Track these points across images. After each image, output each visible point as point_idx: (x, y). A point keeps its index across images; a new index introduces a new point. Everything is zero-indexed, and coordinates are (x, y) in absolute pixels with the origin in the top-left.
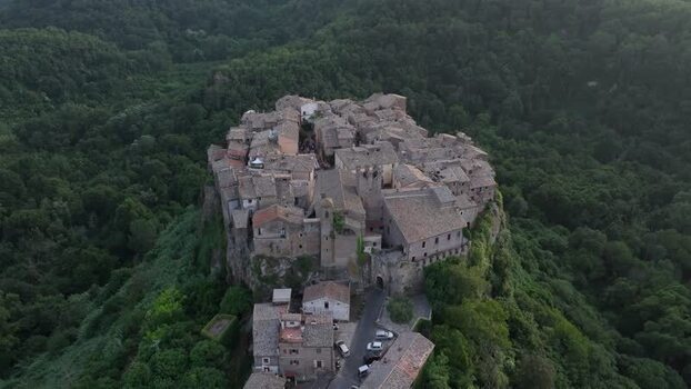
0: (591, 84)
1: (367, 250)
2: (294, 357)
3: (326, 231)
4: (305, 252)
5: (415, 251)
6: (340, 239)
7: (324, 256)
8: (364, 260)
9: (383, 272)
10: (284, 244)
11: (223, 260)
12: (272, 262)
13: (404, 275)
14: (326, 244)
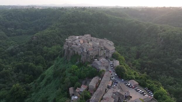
0: (110, 33)
1: (105, 52)
2: (104, 65)
3: (100, 50)
4: (96, 54)
5: (111, 52)
6: (102, 51)
7: (99, 54)
8: (104, 54)
9: (107, 55)
10: (94, 53)
11: (80, 60)
12: (92, 56)
13: (110, 55)
14: (100, 52)
